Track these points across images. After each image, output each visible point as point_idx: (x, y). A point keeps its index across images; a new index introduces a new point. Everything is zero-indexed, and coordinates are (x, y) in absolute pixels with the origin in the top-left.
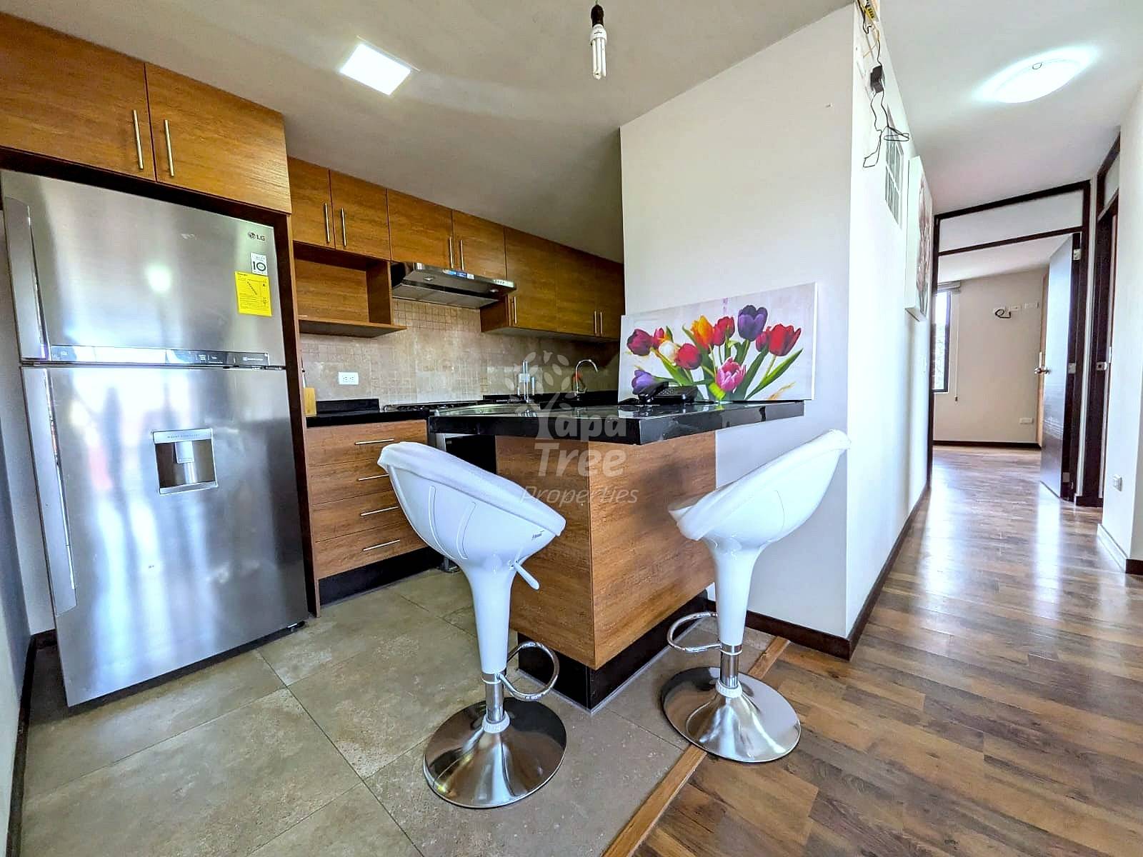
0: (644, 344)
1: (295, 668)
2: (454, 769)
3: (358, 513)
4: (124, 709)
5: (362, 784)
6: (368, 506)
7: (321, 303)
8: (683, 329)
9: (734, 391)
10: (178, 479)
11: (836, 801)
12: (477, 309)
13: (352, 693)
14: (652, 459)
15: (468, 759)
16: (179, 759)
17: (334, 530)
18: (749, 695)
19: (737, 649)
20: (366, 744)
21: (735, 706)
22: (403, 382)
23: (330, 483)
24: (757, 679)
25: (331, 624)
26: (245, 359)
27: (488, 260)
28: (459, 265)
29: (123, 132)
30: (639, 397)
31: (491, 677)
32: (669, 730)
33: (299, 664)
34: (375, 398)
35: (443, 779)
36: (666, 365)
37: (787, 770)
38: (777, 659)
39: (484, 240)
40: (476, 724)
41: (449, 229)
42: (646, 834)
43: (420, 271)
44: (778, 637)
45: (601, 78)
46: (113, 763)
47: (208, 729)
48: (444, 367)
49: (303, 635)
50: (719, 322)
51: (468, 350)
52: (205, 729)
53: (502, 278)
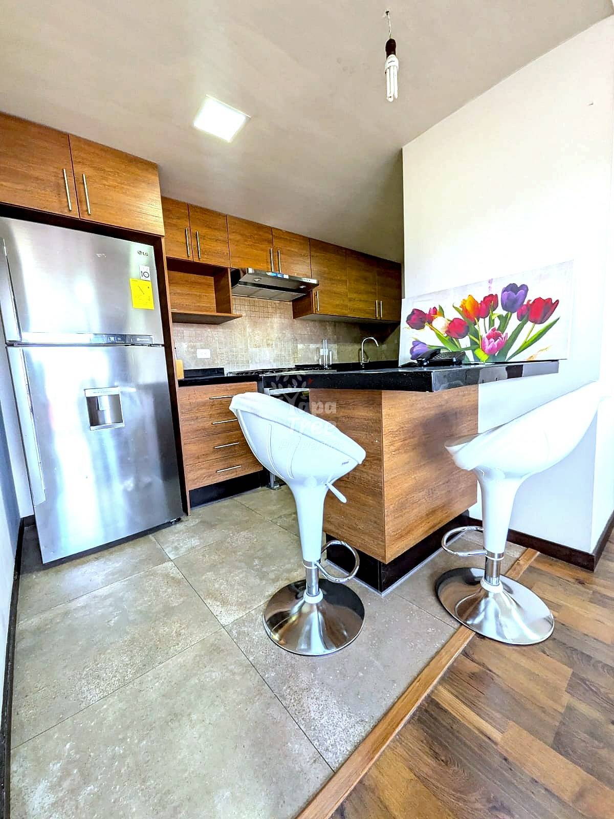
0: (420, 319)
1: (176, 548)
2: (284, 625)
3: (213, 446)
4: (75, 566)
5: (223, 629)
6: (219, 442)
7: (186, 301)
8: (453, 306)
9: (496, 355)
10: (101, 421)
11: (588, 681)
12: (289, 302)
13: (213, 567)
14: (430, 408)
15: (294, 618)
16: (108, 602)
17: (198, 458)
18: (509, 592)
19: (500, 556)
20: (224, 602)
21: (497, 599)
22: (240, 356)
23: (195, 425)
24: (514, 580)
25: (198, 521)
26: (138, 339)
27: (298, 264)
28: (278, 269)
29: (58, 185)
30: (418, 361)
31: (309, 564)
32: (444, 613)
33: (178, 546)
34: (221, 367)
35: (276, 631)
36: (439, 336)
37: (544, 653)
38: (529, 566)
39: (294, 249)
40: (299, 596)
41: (271, 242)
42: (431, 688)
43: (251, 274)
44: (529, 548)
45: (393, 101)
46: (70, 601)
47: (125, 583)
48: (267, 344)
49: (179, 526)
50: (484, 299)
51: (284, 332)
52: (123, 583)
53: (308, 277)
